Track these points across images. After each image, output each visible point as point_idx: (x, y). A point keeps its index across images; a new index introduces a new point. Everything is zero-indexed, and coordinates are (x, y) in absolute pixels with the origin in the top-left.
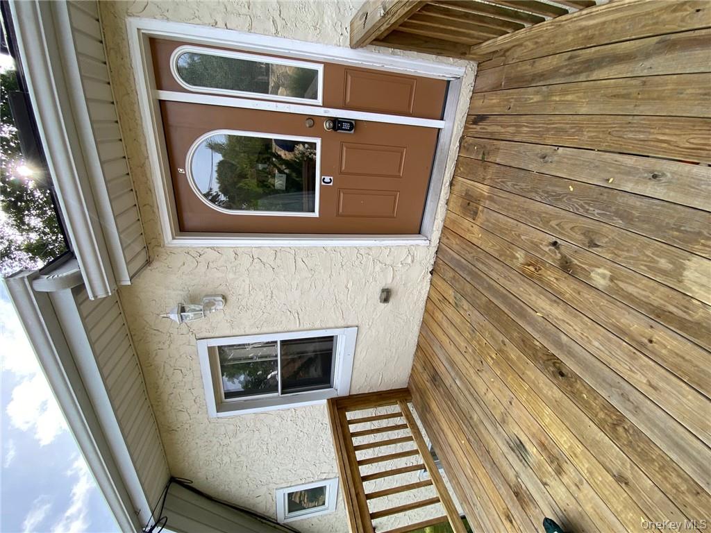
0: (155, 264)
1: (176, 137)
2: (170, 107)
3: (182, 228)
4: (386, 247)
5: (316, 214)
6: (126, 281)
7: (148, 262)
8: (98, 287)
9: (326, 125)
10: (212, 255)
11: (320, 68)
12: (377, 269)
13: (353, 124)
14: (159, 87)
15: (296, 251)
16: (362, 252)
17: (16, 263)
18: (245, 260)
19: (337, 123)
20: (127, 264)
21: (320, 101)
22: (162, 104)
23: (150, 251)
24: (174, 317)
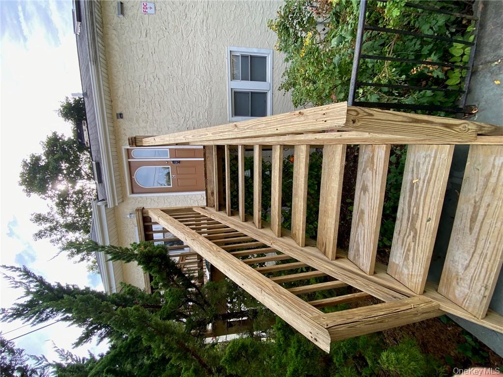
0: (125, 202)
1: (132, 169)
2: (131, 163)
3: (133, 192)
4: (193, 195)
5: (171, 186)
6: (117, 205)
7: (123, 201)
8: (110, 205)
9: (172, 162)
10: (140, 199)
11: (168, 150)
12: (192, 202)
13: (179, 162)
14: (129, 158)
15: (164, 197)
16: (186, 196)
17: (59, 233)
18: (149, 200)
19: (174, 162)
20: (118, 200)
21: (169, 157)
22: (129, 162)
23: (123, 198)
24: (128, 216)
